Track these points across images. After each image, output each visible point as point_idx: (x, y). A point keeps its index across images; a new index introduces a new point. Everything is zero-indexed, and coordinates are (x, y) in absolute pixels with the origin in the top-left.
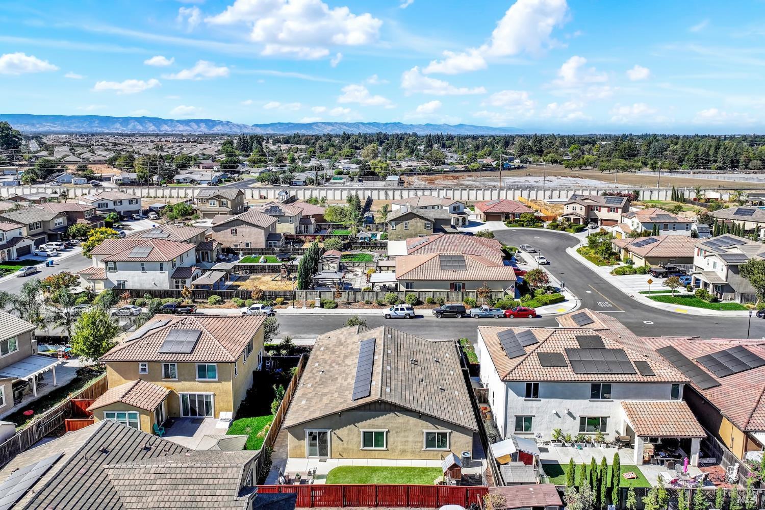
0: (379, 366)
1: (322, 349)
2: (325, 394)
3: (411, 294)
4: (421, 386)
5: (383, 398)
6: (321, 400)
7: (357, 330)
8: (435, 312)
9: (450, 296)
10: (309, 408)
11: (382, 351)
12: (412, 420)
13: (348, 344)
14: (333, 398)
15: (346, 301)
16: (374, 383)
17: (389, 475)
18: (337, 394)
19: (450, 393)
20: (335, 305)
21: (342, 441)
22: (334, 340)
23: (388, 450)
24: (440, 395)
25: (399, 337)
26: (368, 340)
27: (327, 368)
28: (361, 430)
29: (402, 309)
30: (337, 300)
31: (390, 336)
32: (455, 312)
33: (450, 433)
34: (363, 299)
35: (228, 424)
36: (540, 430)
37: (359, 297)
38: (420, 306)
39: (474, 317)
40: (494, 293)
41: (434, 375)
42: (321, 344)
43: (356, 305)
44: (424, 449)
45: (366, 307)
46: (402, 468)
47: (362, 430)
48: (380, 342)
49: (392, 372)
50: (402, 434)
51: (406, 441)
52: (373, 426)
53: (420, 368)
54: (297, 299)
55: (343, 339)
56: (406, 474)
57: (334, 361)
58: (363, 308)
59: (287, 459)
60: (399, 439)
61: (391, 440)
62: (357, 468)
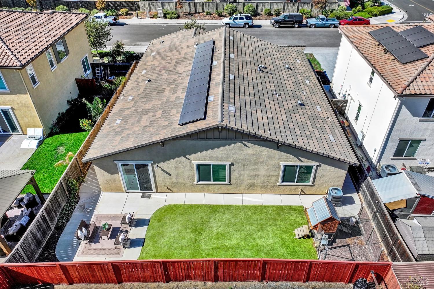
0: (219, 75)
1: (153, 54)
2: (145, 112)
3: (250, 4)
4: (275, 100)
5: (225, 123)
6: (139, 121)
7: (193, 33)
8: (273, 21)
9: (286, 8)
10: (122, 131)
11: (223, 55)
12: (266, 152)
13: (182, 48)
14: (154, 118)
15: (187, 11)
16: (211, 98)
17: (233, 219)
18: (160, 112)
19: (312, 110)
20: (177, 15)
21: (170, 175)
22: (167, 44)
23: (231, 184)
24: (301, 113)
25: (242, 39)
26: (206, 42)
27: (154, 76)
28: (193, 162)
29: (241, 18)
30: (179, 11)
31: (232, 38)
32: (292, 21)
33: (317, 167)
34: (203, 11)
35: (36, 142)
36: (426, 155)
37: (200, 9)
38: (258, 17)
39: (310, 27)
40: (329, 5)
41: (288, 86)
42: (153, 49)
43: (197, 16)
44: (279, 183)
45: (207, 18)
46: (250, 207)
47: (195, 163)
48: (220, 46)
49: (237, 82)
50: (252, 167)
51: (255, 175)
52: (211, 158)
53: (270, 76)
54: (141, 10)
55: (177, 43)
56: (255, 217)
57: (164, 68)
58: (204, 18)
59: (99, 194)
60: (247, 173)
61: (235, 174)
62: (191, 207)
